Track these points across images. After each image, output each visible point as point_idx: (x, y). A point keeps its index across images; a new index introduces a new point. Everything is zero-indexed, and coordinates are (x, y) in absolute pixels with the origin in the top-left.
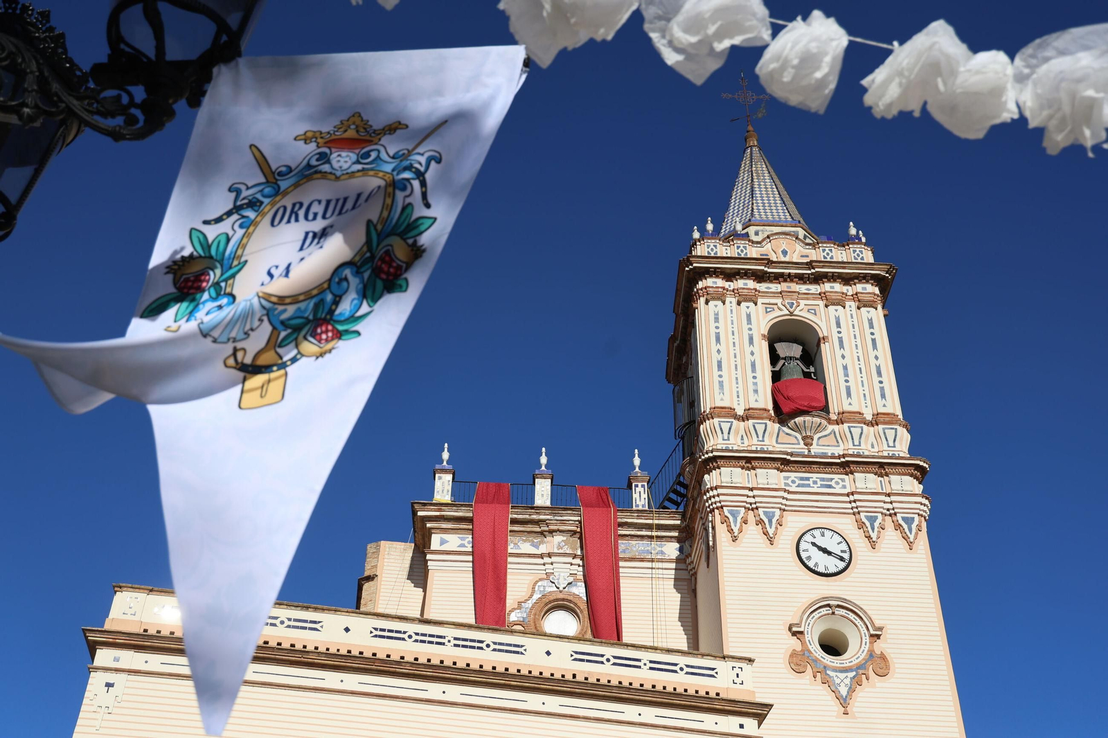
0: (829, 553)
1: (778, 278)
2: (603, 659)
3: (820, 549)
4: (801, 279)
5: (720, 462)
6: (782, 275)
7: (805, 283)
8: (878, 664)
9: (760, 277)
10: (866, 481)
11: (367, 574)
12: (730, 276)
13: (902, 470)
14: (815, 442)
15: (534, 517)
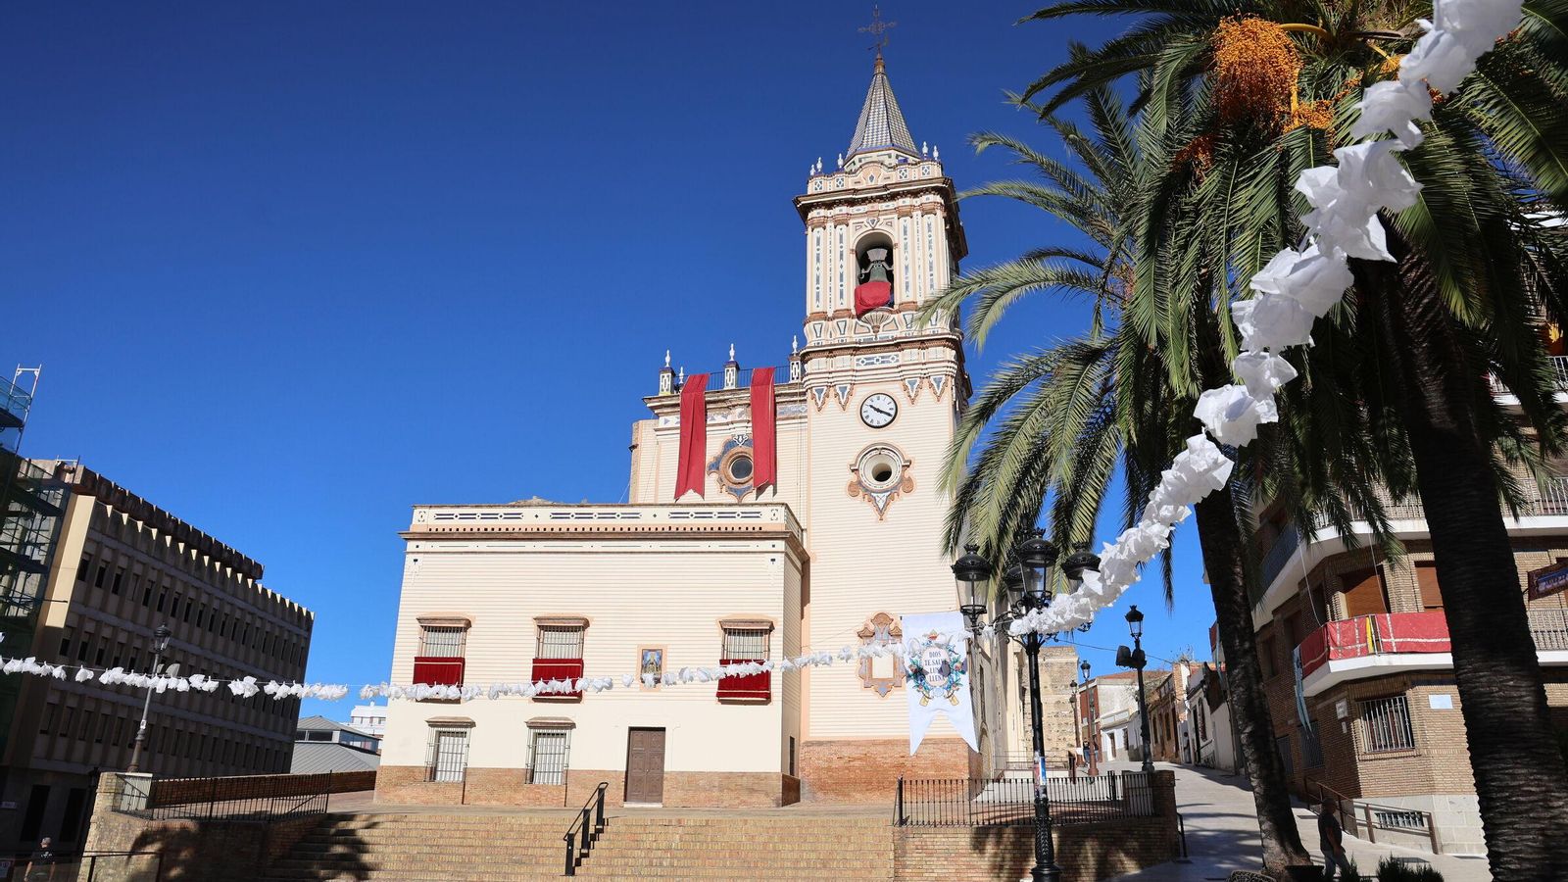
0: (881, 412)
1: (864, 201)
2: (689, 515)
3: (875, 409)
4: (881, 198)
5: (812, 355)
6: (866, 198)
7: (885, 201)
8: (907, 485)
9: (851, 203)
10: (910, 355)
11: (634, 443)
12: (829, 205)
13: (938, 343)
14: (881, 330)
15: (721, 398)
